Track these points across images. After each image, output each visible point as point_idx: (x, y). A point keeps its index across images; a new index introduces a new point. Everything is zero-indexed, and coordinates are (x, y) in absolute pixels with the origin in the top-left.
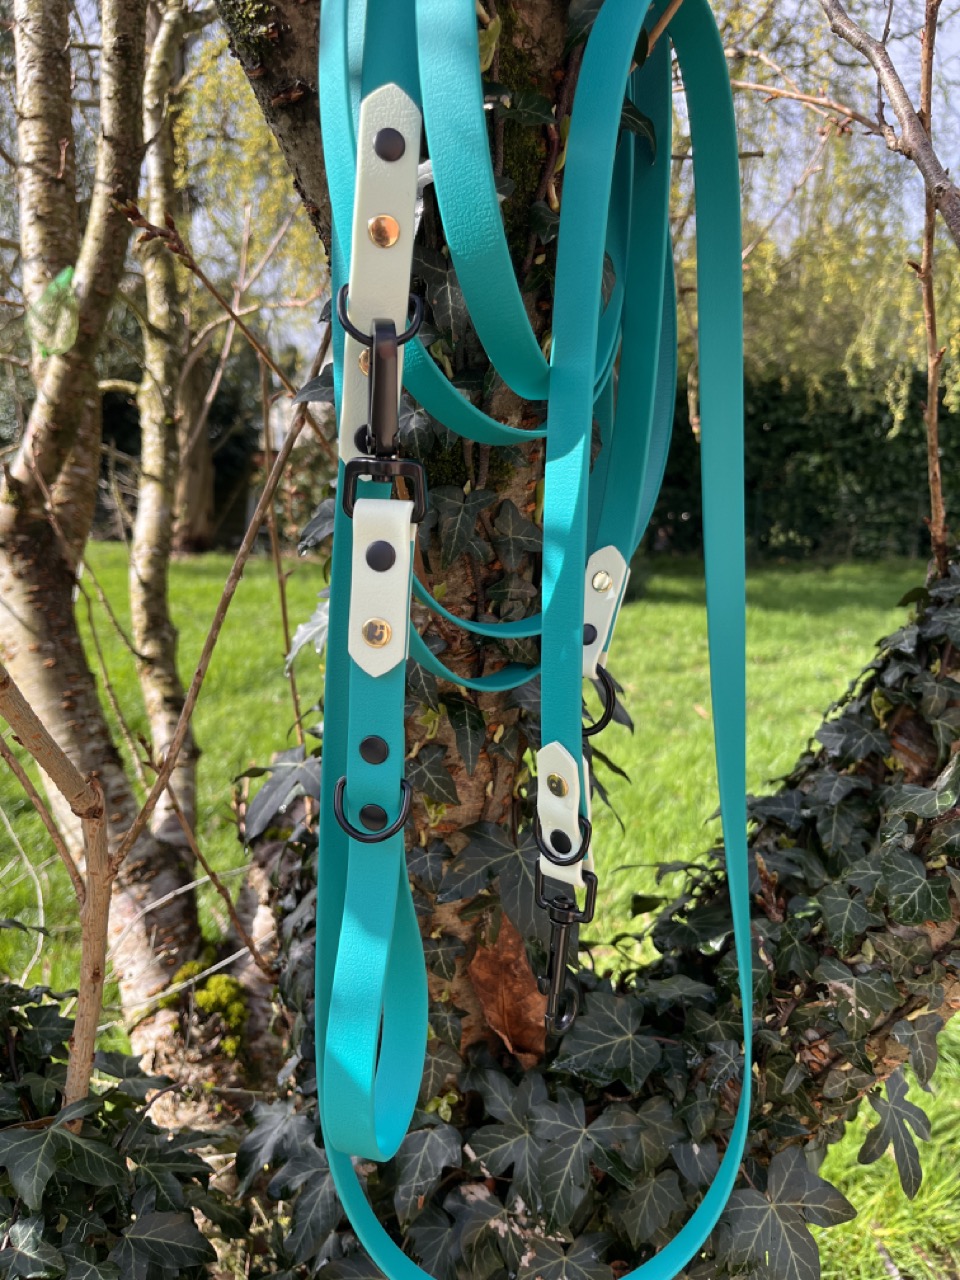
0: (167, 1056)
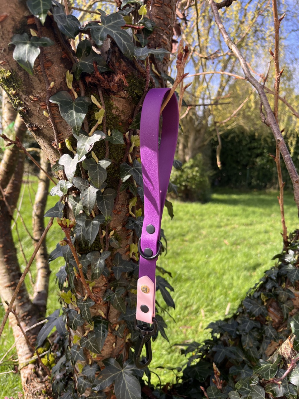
0: (31, 380)
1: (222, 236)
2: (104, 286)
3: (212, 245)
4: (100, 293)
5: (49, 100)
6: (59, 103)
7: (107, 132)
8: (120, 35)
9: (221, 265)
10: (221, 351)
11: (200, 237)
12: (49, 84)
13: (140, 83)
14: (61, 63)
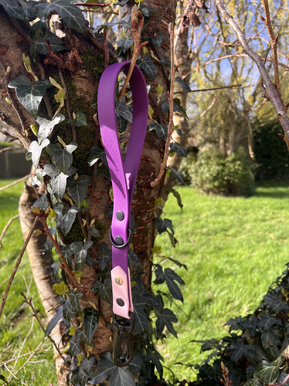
0: (64, 369)
1: (267, 230)
2: (92, 277)
3: (256, 239)
4: (89, 284)
5: (7, 86)
6: (15, 88)
7: (72, 115)
8: (69, 9)
9: (265, 260)
10: (239, 349)
11: (243, 232)
12: (6, 69)
13: (98, 59)
14: (18, 47)
